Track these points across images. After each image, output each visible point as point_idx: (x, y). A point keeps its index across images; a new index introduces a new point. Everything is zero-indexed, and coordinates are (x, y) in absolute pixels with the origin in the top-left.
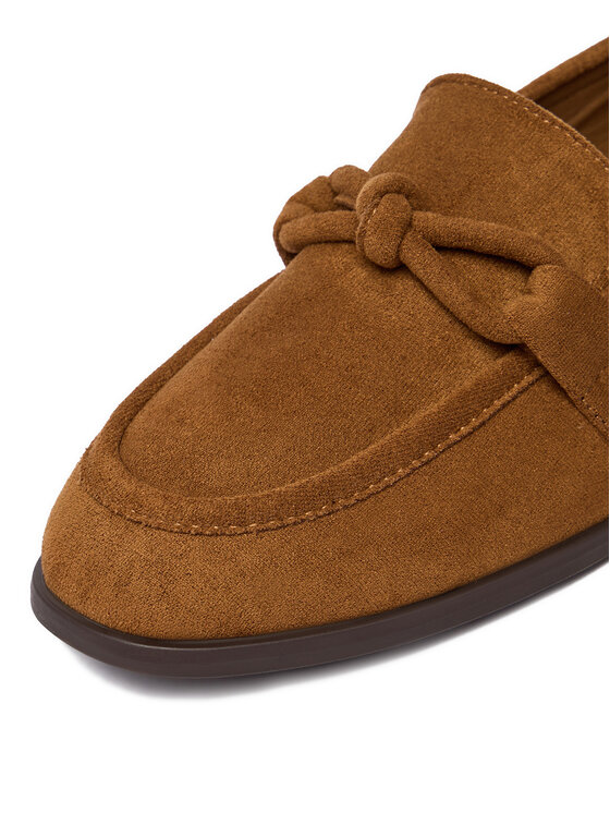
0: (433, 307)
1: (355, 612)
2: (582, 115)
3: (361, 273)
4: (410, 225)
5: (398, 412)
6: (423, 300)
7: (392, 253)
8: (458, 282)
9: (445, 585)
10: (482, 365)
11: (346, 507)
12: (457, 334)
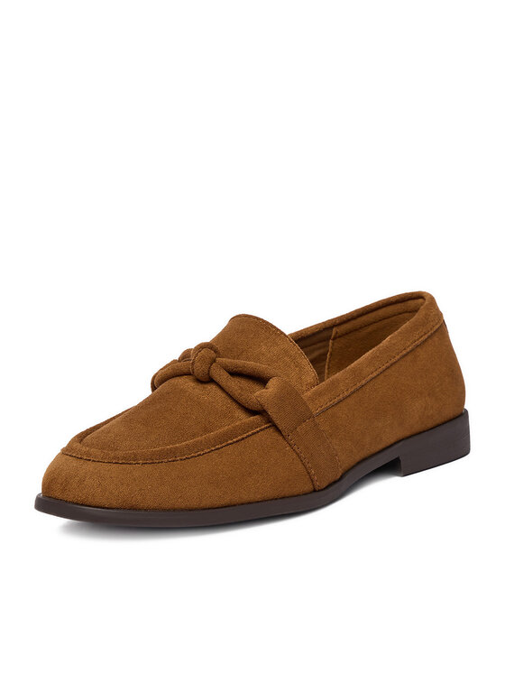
0: (224, 395)
1: (183, 506)
2: (316, 354)
3: (192, 384)
4: (215, 361)
5: (206, 430)
6: (219, 392)
7: (206, 371)
8: (235, 385)
9: (223, 503)
10: (243, 418)
11: (181, 460)
12: (234, 406)
